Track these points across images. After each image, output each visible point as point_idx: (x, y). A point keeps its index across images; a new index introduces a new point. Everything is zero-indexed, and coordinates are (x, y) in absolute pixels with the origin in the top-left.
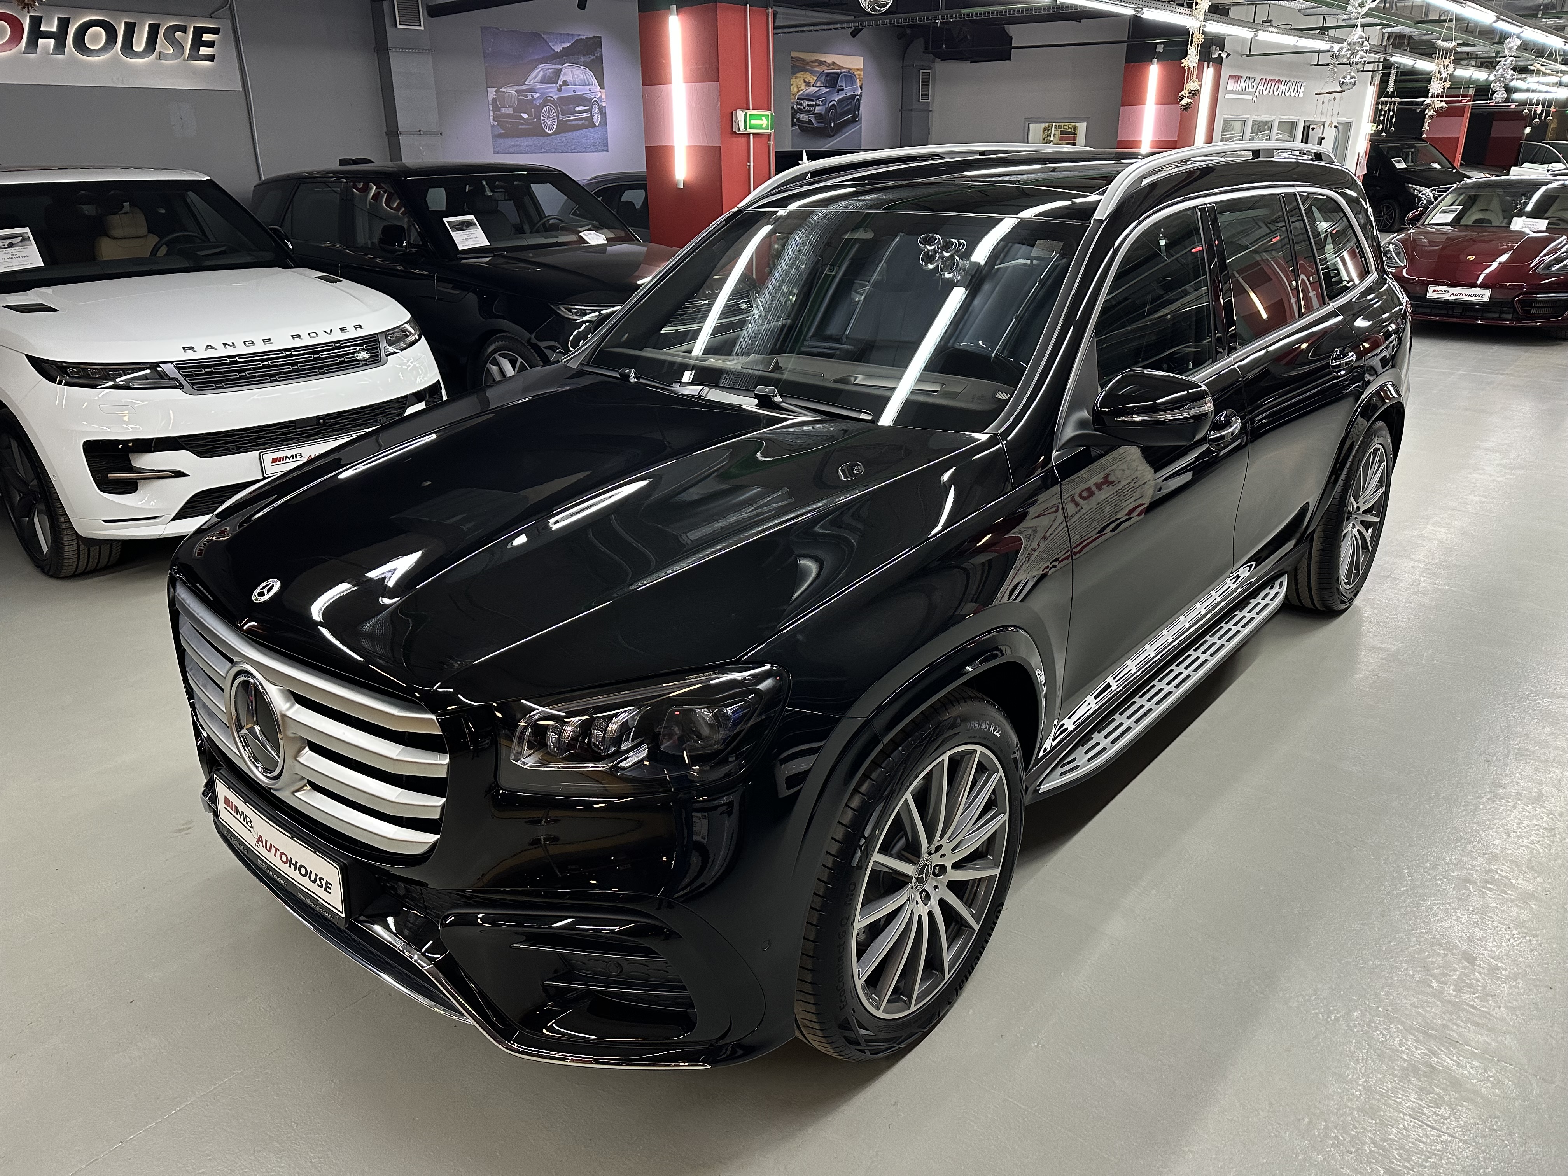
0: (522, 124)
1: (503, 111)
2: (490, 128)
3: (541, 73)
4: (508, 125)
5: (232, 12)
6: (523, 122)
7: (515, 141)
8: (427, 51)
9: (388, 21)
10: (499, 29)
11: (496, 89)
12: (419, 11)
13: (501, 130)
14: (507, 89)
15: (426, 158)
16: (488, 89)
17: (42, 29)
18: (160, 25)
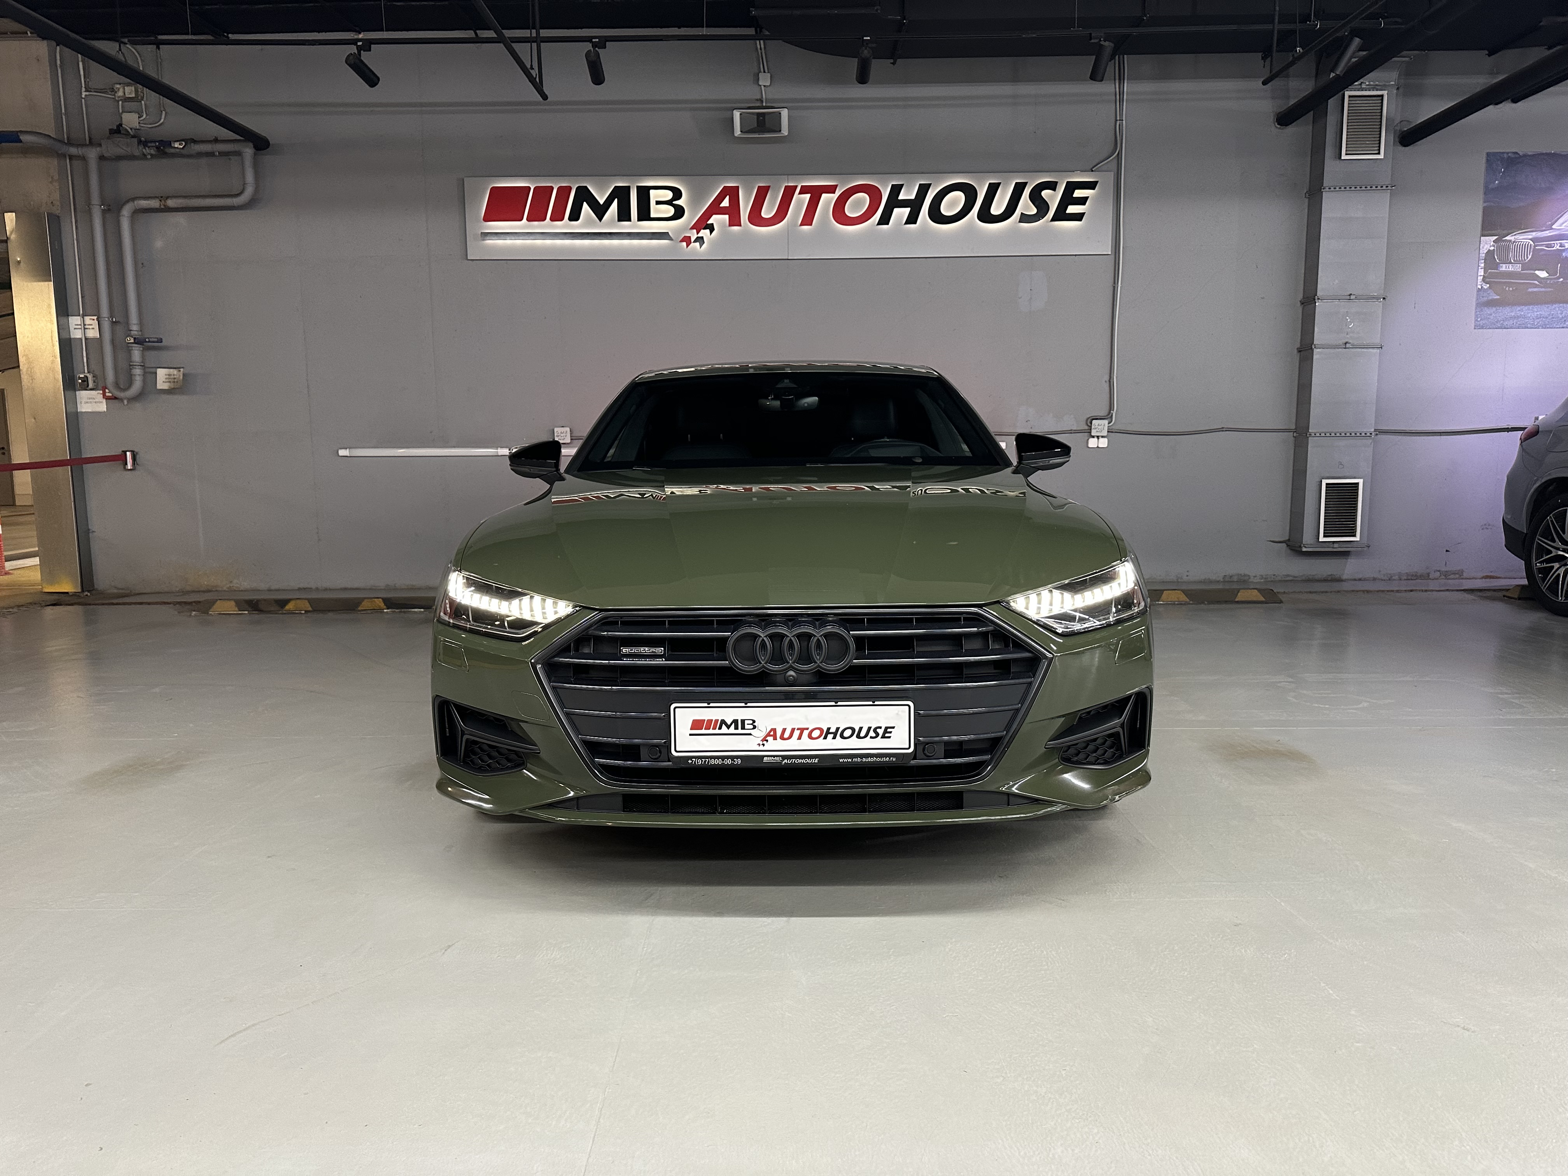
0: (1534, 286)
1: (1504, 268)
2: (1476, 293)
4: (1507, 289)
5: (1118, 163)
6: (1536, 282)
7: (1517, 311)
8: (1384, 187)
9: (1329, 152)
10: (1519, 154)
11: (1496, 237)
12: (1380, 134)
13: (1494, 295)
14: (1516, 237)
15: (1353, 332)
16: (1482, 238)
17: (900, 197)
18: (1026, 184)
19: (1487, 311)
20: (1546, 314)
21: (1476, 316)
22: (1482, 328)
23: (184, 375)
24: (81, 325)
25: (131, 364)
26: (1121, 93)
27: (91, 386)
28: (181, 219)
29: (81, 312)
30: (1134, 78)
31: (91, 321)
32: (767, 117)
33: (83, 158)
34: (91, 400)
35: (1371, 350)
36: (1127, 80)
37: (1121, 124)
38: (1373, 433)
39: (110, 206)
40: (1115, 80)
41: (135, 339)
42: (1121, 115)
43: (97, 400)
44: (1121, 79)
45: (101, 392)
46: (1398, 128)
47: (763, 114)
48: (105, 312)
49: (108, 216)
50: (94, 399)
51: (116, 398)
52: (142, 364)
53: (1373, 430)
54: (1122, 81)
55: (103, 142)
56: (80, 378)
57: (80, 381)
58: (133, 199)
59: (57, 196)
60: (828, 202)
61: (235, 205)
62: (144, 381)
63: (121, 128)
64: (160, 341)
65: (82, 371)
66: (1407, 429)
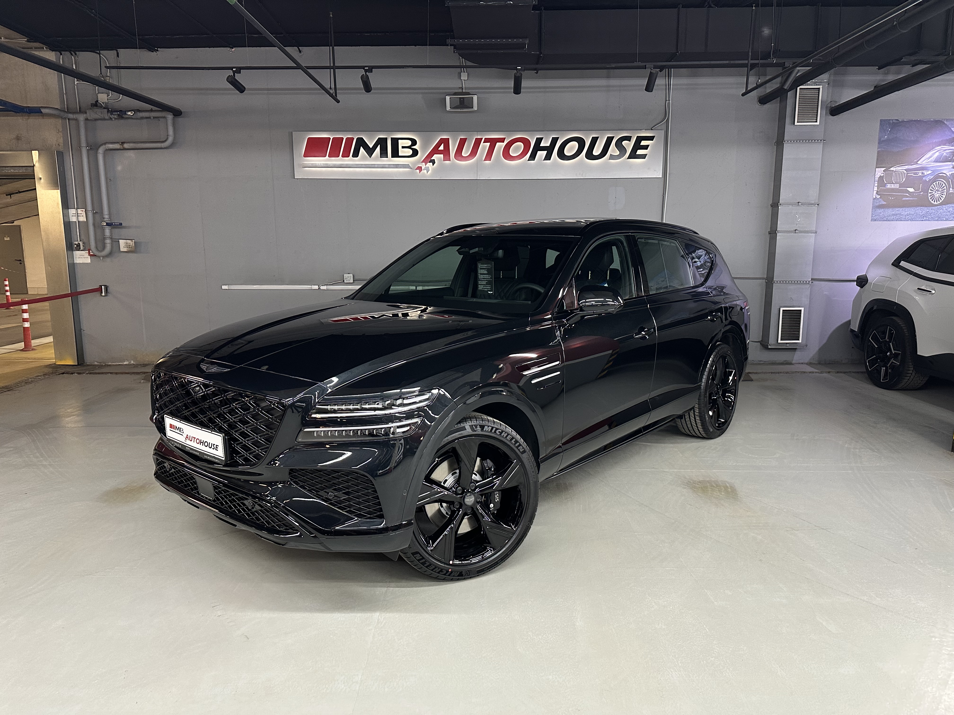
0: (907, 196)
1: (889, 186)
2: (872, 200)
3: (937, 154)
4: (891, 198)
5: (667, 125)
6: (908, 195)
7: (896, 211)
8: (819, 141)
9: (788, 120)
10: (899, 120)
11: (884, 169)
12: (817, 111)
13: (883, 201)
14: (896, 168)
15: (800, 224)
16: (876, 169)
17: (542, 145)
18: (614, 137)
19: (879, 211)
20: (913, 213)
21: (872, 214)
22: (875, 220)
23: (134, 242)
24: (75, 214)
25: (105, 237)
26: (669, 85)
27: (82, 248)
28: (131, 154)
29: (76, 207)
30: (676, 76)
31: (81, 211)
32: (465, 100)
33: (76, 120)
34: (81, 256)
35: (810, 234)
36: (673, 77)
37: (669, 103)
38: (810, 282)
39: (91, 146)
40: (666, 77)
41: (107, 223)
42: (669, 97)
43: (85, 256)
44: (669, 76)
45: (88, 252)
46: (829, 105)
47: (464, 98)
48: (89, 208)
49: (91, 152)
50: (83, 256)
51: (96, 256)
52: (111, 237)
53: (810, 280)
54: (670, 78)
55: (87, 111)
56: (75, 244)
57: (76, 246)
58: (105, 144)
59: (61, 140)
60: (501, 147)
61: (163, 147)
62: (112, 247)
63: (98, 103)
64: (121, 224)
65: (76, 240)
66: (831, 278)
